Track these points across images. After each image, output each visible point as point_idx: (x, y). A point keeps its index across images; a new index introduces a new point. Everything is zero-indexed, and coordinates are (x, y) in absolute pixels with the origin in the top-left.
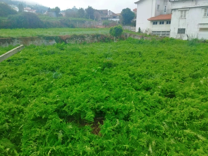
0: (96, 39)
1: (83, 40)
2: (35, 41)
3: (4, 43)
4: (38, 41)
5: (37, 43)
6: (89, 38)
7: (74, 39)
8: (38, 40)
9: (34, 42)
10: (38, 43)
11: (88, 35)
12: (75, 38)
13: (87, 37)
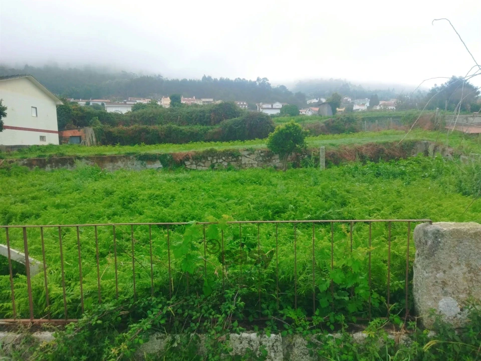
0: (278, 161)
1: (235, 161)
2: (117, 162)
3: (63, 165)
4: (124, 163)
5: (122, 167)
6: (253, 156)
7: (209, 159)
8: (124, 161)
9: (115, 164)
10: (125, 165)
11: (251, 151)
12: (212, 157)
13: (249, 155)
